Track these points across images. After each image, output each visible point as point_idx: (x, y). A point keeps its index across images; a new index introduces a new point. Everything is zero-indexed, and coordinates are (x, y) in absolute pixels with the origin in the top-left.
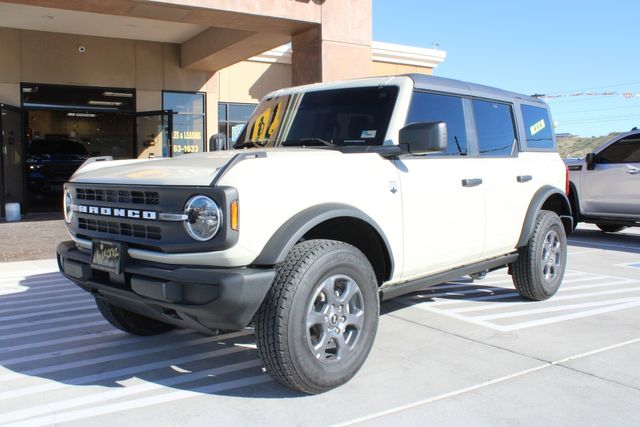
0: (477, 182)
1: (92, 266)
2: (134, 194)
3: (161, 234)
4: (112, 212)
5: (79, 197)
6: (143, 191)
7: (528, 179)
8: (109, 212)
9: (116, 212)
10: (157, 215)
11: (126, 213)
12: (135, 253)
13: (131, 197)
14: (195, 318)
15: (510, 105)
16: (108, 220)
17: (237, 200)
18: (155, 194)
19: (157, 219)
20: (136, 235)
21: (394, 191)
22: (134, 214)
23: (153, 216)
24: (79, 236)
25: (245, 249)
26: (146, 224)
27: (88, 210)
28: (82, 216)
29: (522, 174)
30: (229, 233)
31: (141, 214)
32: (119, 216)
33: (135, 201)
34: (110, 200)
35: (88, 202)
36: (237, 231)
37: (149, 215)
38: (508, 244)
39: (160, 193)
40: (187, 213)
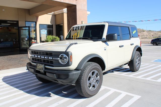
0: (122, 46)
1: (36, 69)
2: (46, 53)
3: (53, 62)
4: (41, 57)
5: (32, 53)
6: (49, 52)
7: (133, 44)
8: (40, 57)
9: (42, 57)
10: (52, 58)
11: (44, 57)
12: (47, 67)
13: (45, 54)
14: (62, 82)
15: (129, 28)
16: (40, 59)
17: (72, 55)
18: (52, 53)
19: (52, 59)
20: (47, 62)
21: (105, 50)
22: (46, 58)
23: (51, 58)
24: (32, 62)
25: (73, 66)
26: (49, 60)
27: (34, 56)
28: (33, 57)
29: (132, 43)
30: (70, 62)
31: (48, 58)
32: (42, 58)
33: (46, 55)
34: (40, 54)
35: (34, 54)
36: (72, 62)
37: (50, 58)
38: (129, 59)
39: (53, 53)
40: (59, 58)
